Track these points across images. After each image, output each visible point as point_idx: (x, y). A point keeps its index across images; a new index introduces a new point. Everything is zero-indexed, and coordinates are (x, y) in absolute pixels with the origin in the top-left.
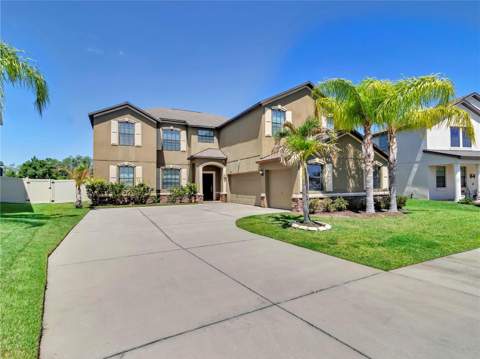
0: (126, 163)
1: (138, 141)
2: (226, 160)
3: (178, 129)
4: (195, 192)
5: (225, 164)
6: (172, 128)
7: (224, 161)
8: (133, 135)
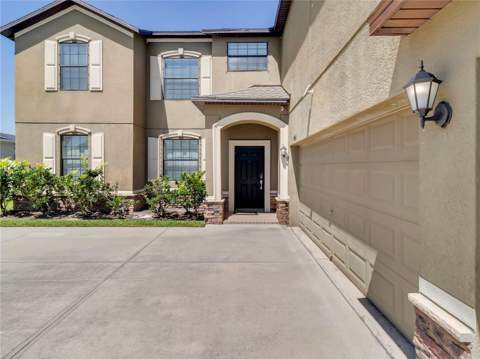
0: (72, 128)
1: (95, 80)
2: (286, 104)
3: (196, 54)
4: (202, 196)
5: (285, 118)
6: (181, 51)
7: (282, 108)
8: (87, 67)
